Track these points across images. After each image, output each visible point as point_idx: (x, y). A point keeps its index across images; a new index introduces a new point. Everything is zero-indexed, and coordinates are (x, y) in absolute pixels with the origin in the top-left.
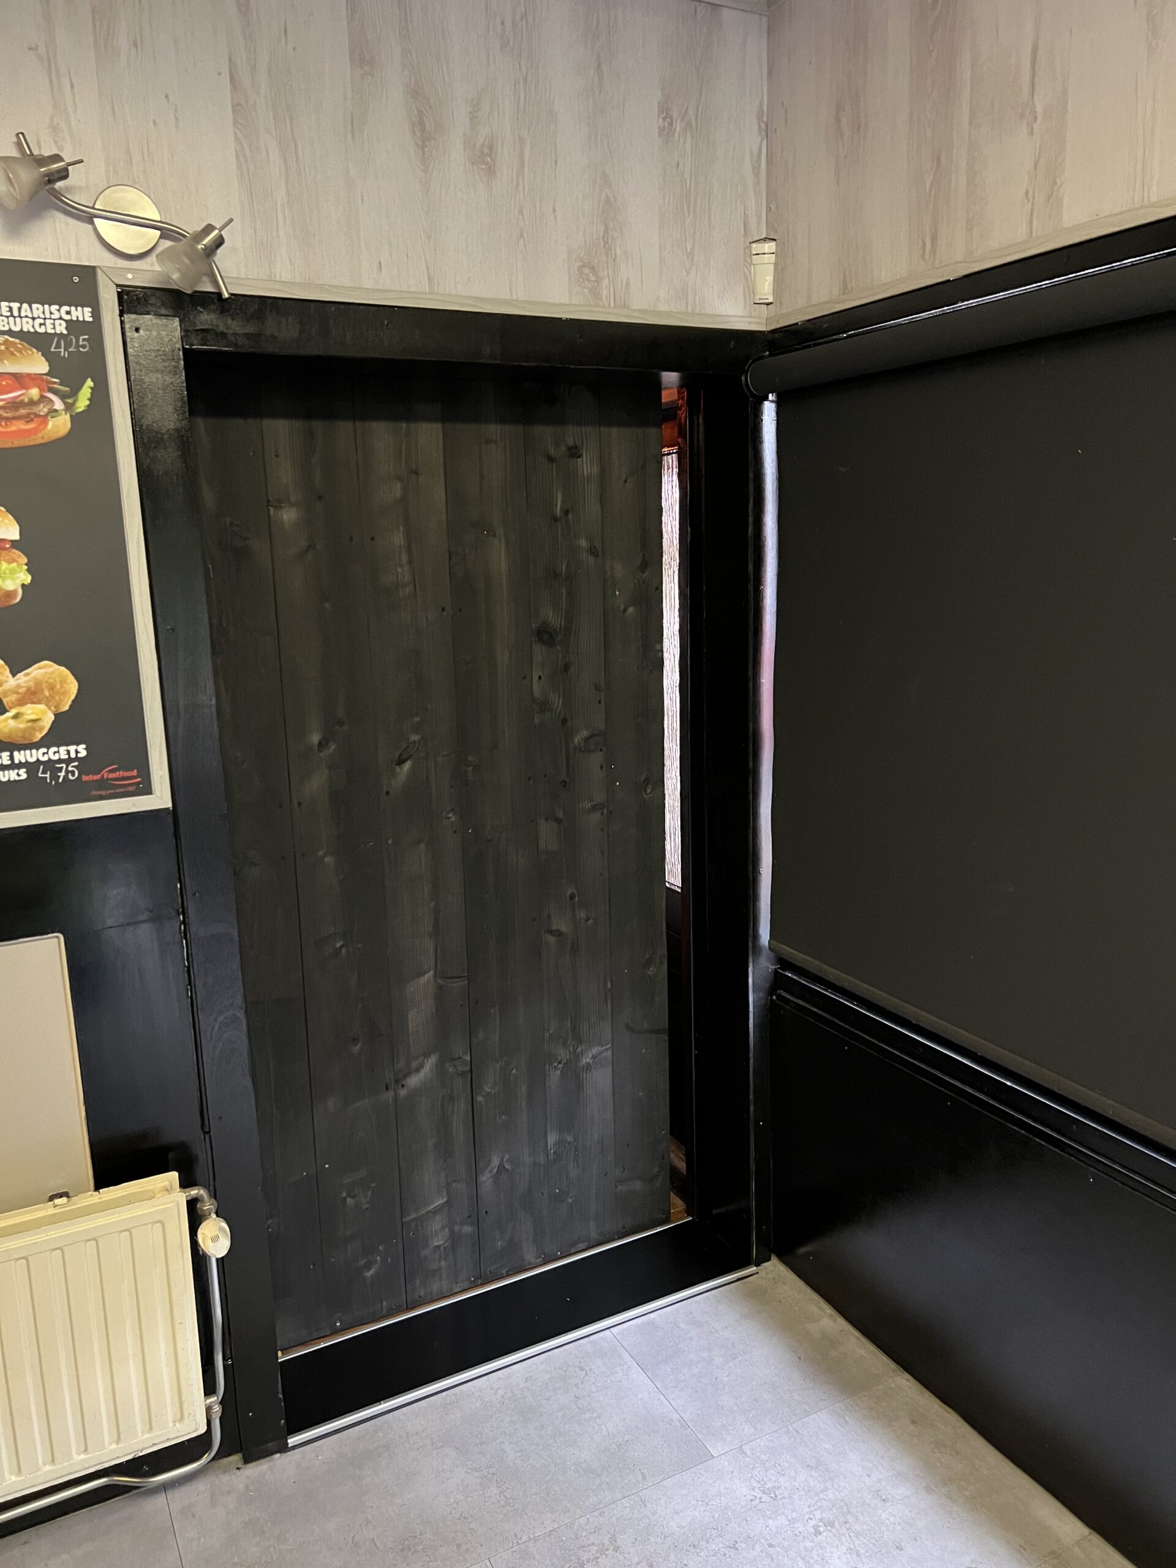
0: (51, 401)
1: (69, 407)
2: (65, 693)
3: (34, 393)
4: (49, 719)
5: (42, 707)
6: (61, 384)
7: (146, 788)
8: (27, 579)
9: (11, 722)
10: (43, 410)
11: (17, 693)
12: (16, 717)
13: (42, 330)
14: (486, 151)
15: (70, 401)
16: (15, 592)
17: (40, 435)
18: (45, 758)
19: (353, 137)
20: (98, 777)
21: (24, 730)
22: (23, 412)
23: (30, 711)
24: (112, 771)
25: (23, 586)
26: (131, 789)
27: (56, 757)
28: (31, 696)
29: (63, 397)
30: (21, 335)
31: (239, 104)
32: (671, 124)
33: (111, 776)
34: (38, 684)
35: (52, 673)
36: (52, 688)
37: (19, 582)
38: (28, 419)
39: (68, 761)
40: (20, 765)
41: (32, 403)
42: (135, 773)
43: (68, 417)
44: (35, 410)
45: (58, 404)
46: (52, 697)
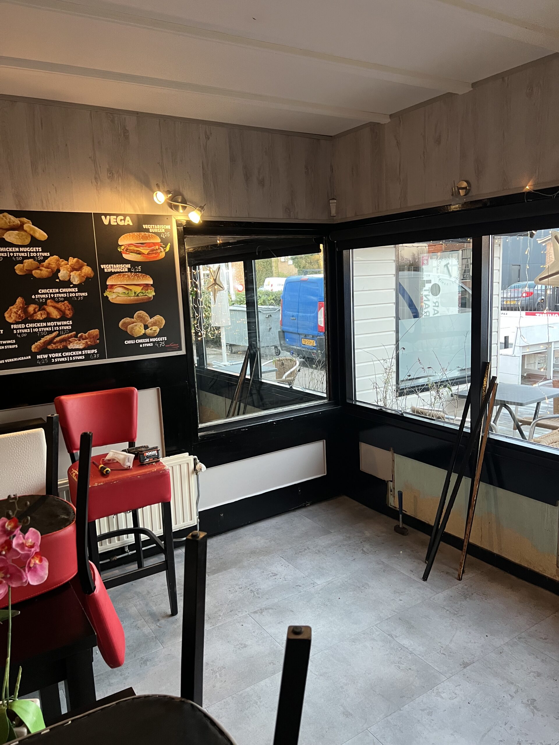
0: (161, 249)
1: (165, 250)
2: (162, 324)
3: (157, 247)
4: (158, 330)
5: (157, 327)
6: (163, 245)
7: (180, 349)
8: (154, 294)
9: (150, 331)
10: (159, 251)
11: (151, 323)
12: (151, 329)
13: (159, 231)
14: (262, 180)
15: (165, 249)
16: (151, 297)
17: (158, 258)
18: (157, 340)
19: (230, 179)
20: (169, 346)
21: (152, 333)
22: (154, 252)
23: (154, 328)
24: (172, 344)
25: (153, 296)
26: (177, 349)
27: (159, 340)
28: (154, 324)
29: (163, 248)
30: (155, 233)
31: (204, 174)
32: (308, 170)
33: (172, 345)
34: (156, 321)
35: (159, 318)
36: (159, 322)
37: (152, 295)
38: (156, 253)
39: (162, 341)
40: (151, 342)
41: (157, 250)
42: (178, 345)
43: (164, 253)
44: (157, 251)
45: (162, 250)
46: (159, 324)
